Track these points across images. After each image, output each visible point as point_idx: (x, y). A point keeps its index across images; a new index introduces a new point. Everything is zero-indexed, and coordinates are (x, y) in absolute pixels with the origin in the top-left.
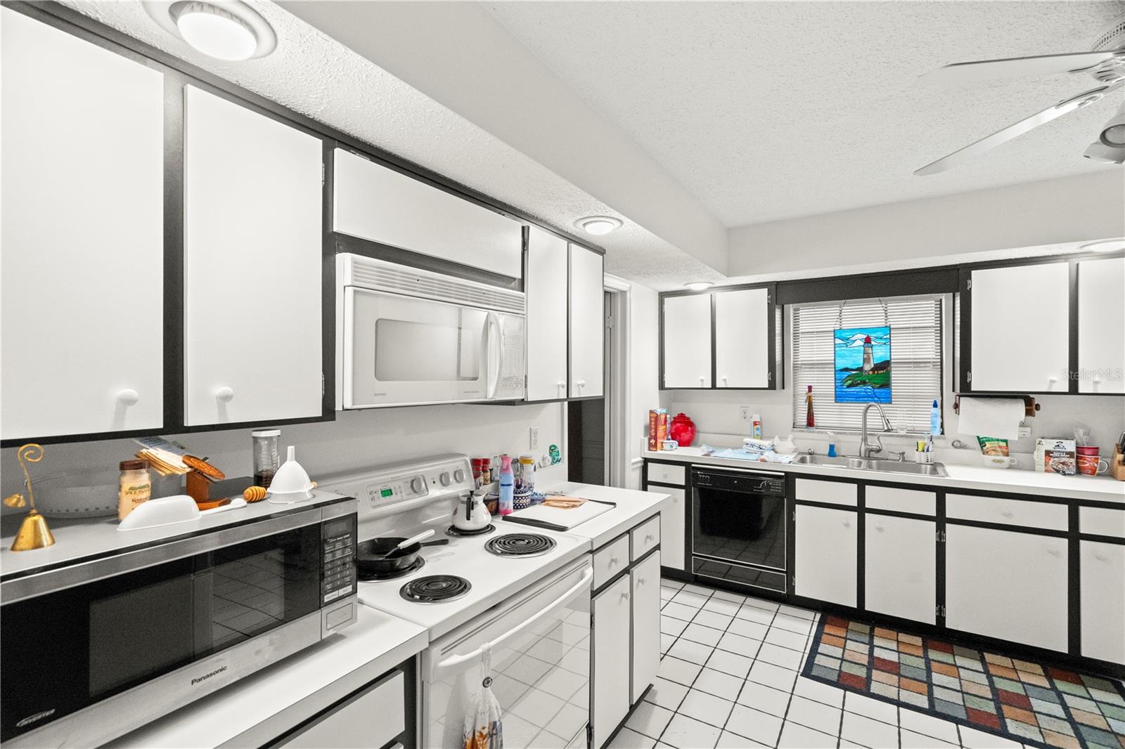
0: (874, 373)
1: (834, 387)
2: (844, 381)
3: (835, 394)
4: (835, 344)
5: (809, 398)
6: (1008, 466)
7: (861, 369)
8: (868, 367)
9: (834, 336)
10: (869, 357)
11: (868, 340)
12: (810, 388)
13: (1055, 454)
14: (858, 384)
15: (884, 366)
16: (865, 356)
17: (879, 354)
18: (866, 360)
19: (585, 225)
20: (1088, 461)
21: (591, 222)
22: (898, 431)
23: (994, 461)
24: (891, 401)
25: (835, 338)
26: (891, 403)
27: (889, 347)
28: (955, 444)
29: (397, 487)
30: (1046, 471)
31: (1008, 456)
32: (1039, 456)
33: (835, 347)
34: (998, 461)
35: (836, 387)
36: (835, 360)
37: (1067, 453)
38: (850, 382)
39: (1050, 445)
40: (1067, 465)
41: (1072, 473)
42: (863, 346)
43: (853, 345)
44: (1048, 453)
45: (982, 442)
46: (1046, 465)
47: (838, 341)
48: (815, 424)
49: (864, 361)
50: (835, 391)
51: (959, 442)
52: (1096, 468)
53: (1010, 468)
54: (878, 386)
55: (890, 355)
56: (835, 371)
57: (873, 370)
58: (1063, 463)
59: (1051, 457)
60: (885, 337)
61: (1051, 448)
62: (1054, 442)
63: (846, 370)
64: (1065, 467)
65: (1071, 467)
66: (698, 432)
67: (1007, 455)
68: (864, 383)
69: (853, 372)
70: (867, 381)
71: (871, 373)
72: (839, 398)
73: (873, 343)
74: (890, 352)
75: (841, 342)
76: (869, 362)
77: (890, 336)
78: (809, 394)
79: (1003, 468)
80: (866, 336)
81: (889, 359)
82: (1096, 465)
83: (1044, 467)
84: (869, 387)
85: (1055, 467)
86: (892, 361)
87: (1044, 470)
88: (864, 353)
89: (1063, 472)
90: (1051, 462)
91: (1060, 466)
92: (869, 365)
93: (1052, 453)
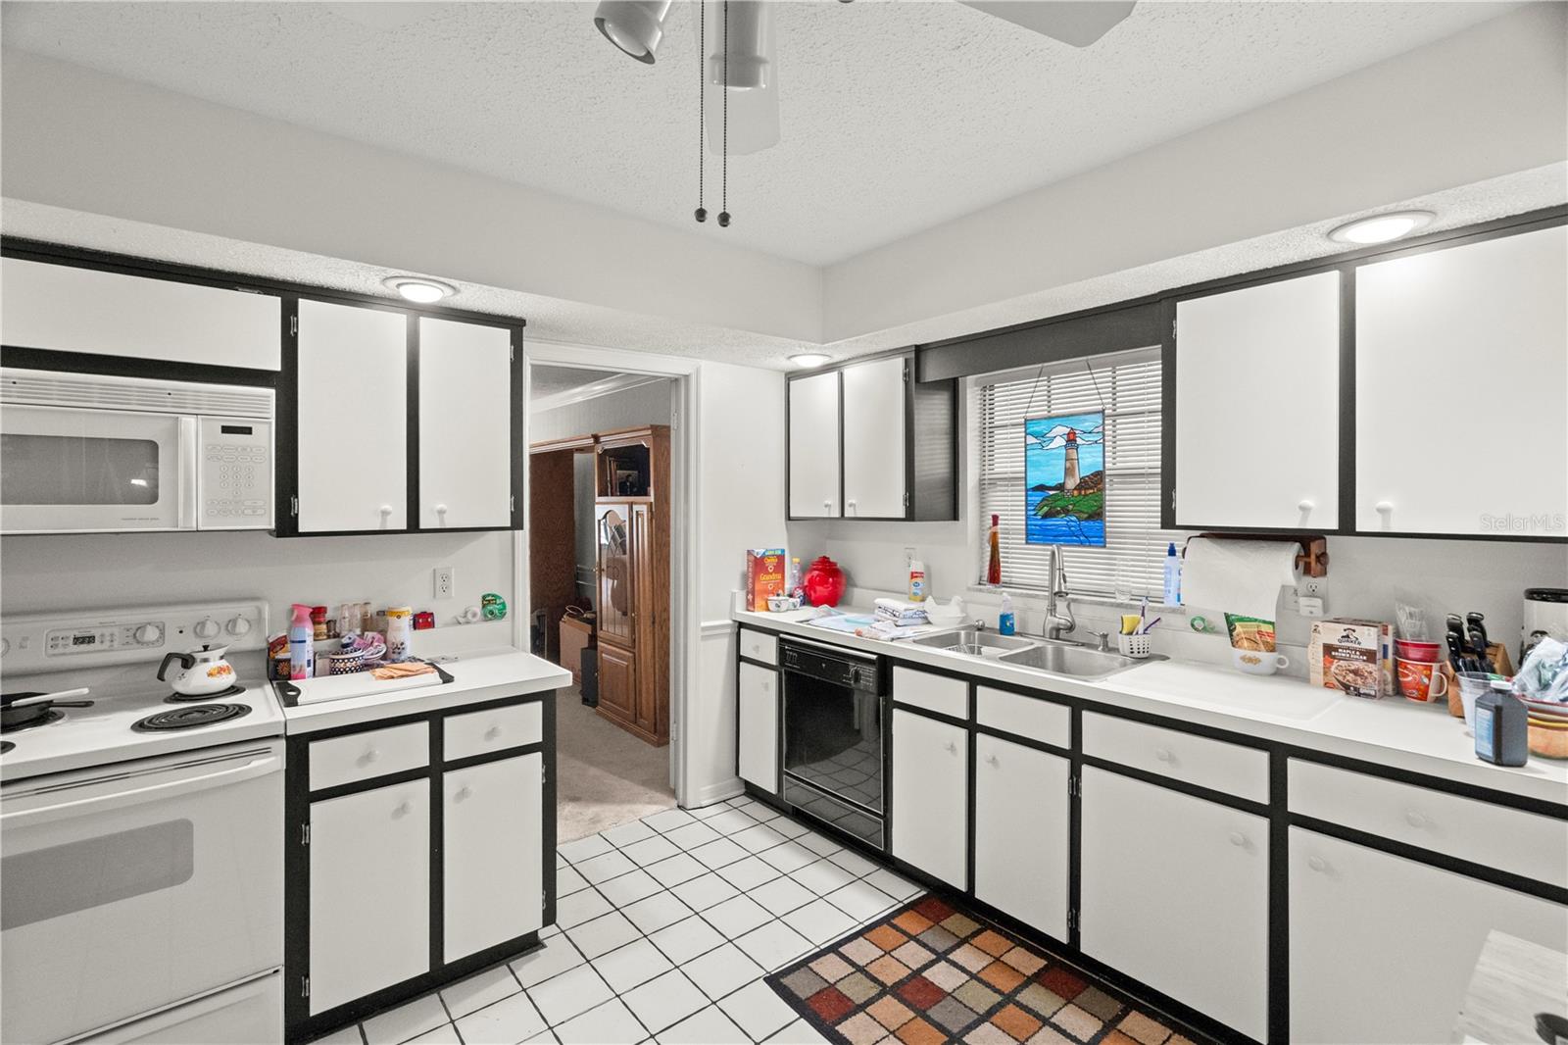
0: (1080, 494)
1: (1024, 518)
2: (1038, 507)
3: (1027, 530)
4: (1026, 445)
5: (994, 535)
6: (1272, 671)
7: (1061, 487)
8: (1071, 484)
9: (1025, 431)
10: (1072, 465)
11: (1071, 440)
12: (995, 519)
13: (1341, 653)
14: (1058, 513)
15: (1095, 482)
16: (1068, 465)
17: (1088, 460)
18: (1069, 472)
19: (399, 285)
20: (1410, 670)
21: (407, 284)
22: (1117, 595)
23: (1243, 658)
24: (1105, 542)
25: (1027, 434)
26: (1105, 547)
27: (1101, 449)
28: (1195, 623)
29: (107, 634)
30: (1327, 685)
31: (1273, 650)
32: (1315, 657)
33: (1026, 451)
34: (1250, 660)
35: (1027, 518)
36: (1026, 472)
37: (1363, 653)
38: (1046, 509)
39: (1333, 634)
40: (1361, 676)
41: (1373, 693)
42: (1066, 446)
43: (1052, 446)
44: (1328, 649)
45: (1230, 622)
46: (1325, 673)
47: (1031, 440)
48: (1002, 579)
49: (1066, 473)
50: (1027, 525)
51: (1203, 620)
52: (1427, 687)
53: (1278, 673)
54: (1086, 515)
55: (1104, 462)
56: (1027, 490)
57: (1079, 488)
58: (1355, 672)
59: (1334, 657)
60: (1096, 430)
61: (1333, 640)
62: (1340, 630)
63: (1041, 488)
64: (1359, 681)
65: (1370, 680)
66: (855, 586)
67: (1271, 649)
68: (1067, 512)
69: (1051, 493)
70: (1071, 507)
71: (1076, 493)
72: (1032, 536)
73: (1079, 441)
74: (1104, 457)
75: (1034, 440)
76: (1073, 476)
77: (1104, 429)
78: (993, 529)
79: (1261, 675)
80: (1068, 430)
81: (1101, 469)
82: (1426, 680)
83: (1321, 677)
84: (1074, 518)
85: (1341, 678)
86: (1107, 472)
87: (1322, 683)
88: (1066, 460)
89: (1356, 689)
90: (1333, 669)
91: (1350, 677)
92: (1072, 481)
93: (1336, 650)
